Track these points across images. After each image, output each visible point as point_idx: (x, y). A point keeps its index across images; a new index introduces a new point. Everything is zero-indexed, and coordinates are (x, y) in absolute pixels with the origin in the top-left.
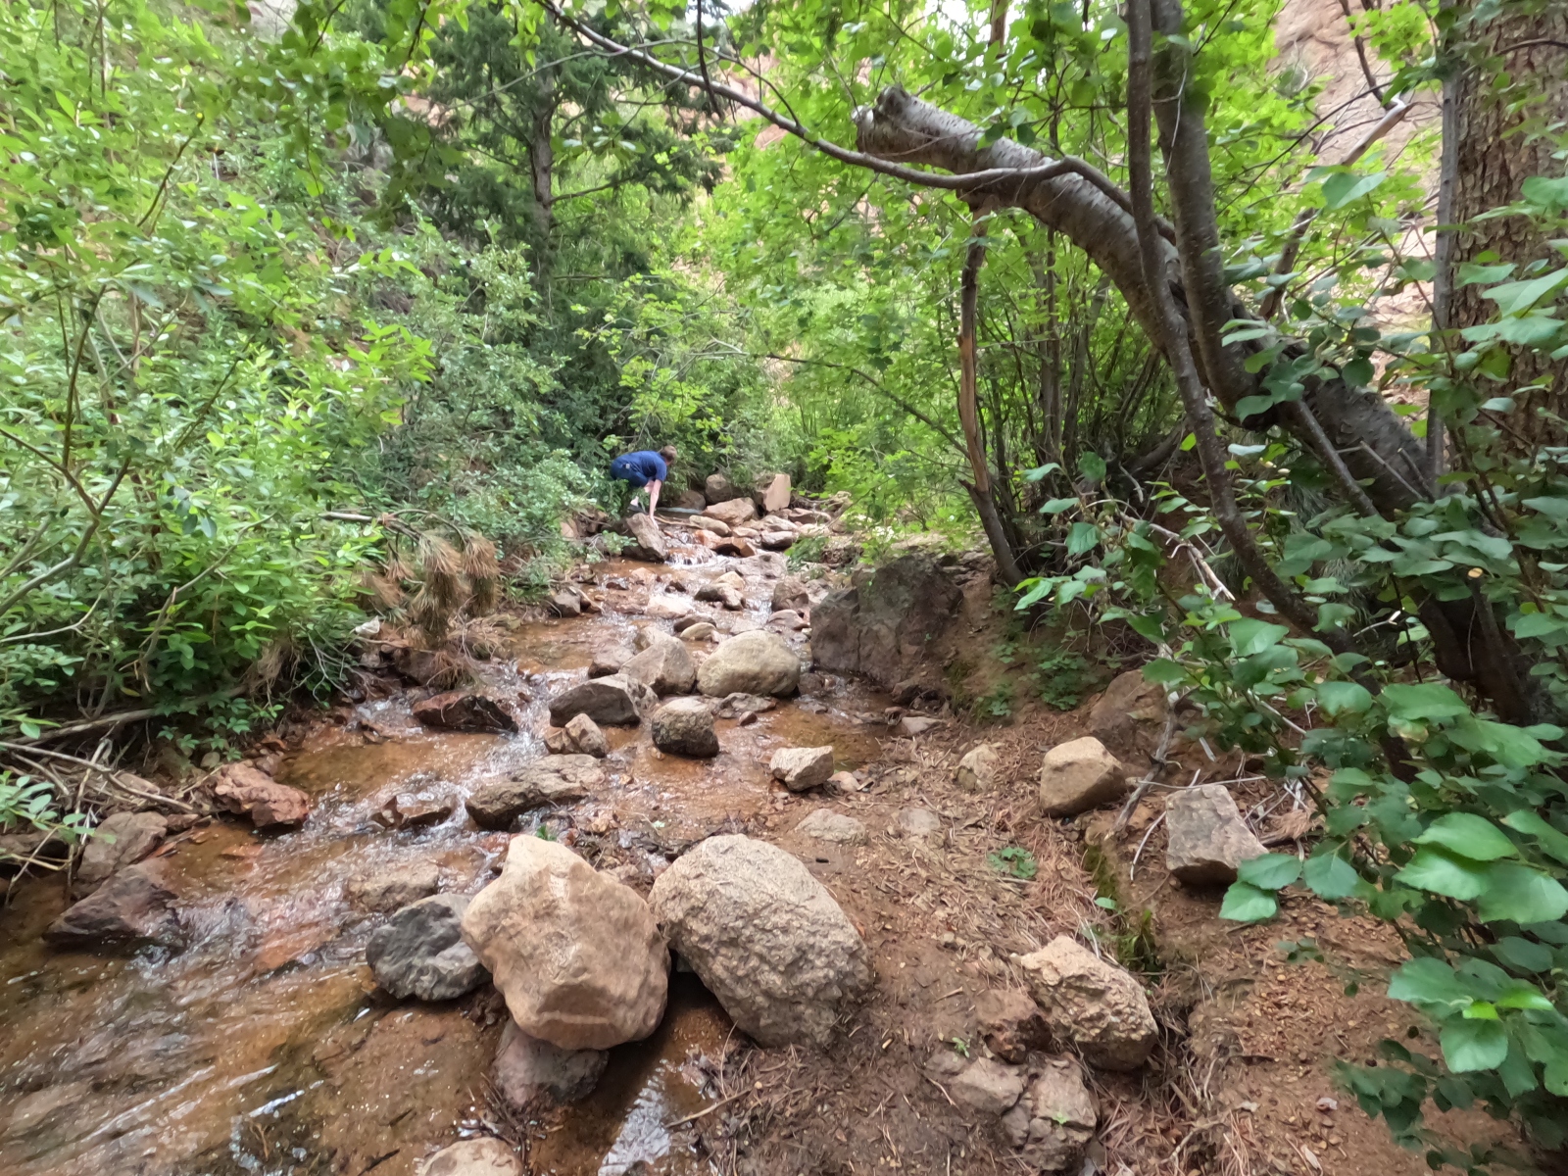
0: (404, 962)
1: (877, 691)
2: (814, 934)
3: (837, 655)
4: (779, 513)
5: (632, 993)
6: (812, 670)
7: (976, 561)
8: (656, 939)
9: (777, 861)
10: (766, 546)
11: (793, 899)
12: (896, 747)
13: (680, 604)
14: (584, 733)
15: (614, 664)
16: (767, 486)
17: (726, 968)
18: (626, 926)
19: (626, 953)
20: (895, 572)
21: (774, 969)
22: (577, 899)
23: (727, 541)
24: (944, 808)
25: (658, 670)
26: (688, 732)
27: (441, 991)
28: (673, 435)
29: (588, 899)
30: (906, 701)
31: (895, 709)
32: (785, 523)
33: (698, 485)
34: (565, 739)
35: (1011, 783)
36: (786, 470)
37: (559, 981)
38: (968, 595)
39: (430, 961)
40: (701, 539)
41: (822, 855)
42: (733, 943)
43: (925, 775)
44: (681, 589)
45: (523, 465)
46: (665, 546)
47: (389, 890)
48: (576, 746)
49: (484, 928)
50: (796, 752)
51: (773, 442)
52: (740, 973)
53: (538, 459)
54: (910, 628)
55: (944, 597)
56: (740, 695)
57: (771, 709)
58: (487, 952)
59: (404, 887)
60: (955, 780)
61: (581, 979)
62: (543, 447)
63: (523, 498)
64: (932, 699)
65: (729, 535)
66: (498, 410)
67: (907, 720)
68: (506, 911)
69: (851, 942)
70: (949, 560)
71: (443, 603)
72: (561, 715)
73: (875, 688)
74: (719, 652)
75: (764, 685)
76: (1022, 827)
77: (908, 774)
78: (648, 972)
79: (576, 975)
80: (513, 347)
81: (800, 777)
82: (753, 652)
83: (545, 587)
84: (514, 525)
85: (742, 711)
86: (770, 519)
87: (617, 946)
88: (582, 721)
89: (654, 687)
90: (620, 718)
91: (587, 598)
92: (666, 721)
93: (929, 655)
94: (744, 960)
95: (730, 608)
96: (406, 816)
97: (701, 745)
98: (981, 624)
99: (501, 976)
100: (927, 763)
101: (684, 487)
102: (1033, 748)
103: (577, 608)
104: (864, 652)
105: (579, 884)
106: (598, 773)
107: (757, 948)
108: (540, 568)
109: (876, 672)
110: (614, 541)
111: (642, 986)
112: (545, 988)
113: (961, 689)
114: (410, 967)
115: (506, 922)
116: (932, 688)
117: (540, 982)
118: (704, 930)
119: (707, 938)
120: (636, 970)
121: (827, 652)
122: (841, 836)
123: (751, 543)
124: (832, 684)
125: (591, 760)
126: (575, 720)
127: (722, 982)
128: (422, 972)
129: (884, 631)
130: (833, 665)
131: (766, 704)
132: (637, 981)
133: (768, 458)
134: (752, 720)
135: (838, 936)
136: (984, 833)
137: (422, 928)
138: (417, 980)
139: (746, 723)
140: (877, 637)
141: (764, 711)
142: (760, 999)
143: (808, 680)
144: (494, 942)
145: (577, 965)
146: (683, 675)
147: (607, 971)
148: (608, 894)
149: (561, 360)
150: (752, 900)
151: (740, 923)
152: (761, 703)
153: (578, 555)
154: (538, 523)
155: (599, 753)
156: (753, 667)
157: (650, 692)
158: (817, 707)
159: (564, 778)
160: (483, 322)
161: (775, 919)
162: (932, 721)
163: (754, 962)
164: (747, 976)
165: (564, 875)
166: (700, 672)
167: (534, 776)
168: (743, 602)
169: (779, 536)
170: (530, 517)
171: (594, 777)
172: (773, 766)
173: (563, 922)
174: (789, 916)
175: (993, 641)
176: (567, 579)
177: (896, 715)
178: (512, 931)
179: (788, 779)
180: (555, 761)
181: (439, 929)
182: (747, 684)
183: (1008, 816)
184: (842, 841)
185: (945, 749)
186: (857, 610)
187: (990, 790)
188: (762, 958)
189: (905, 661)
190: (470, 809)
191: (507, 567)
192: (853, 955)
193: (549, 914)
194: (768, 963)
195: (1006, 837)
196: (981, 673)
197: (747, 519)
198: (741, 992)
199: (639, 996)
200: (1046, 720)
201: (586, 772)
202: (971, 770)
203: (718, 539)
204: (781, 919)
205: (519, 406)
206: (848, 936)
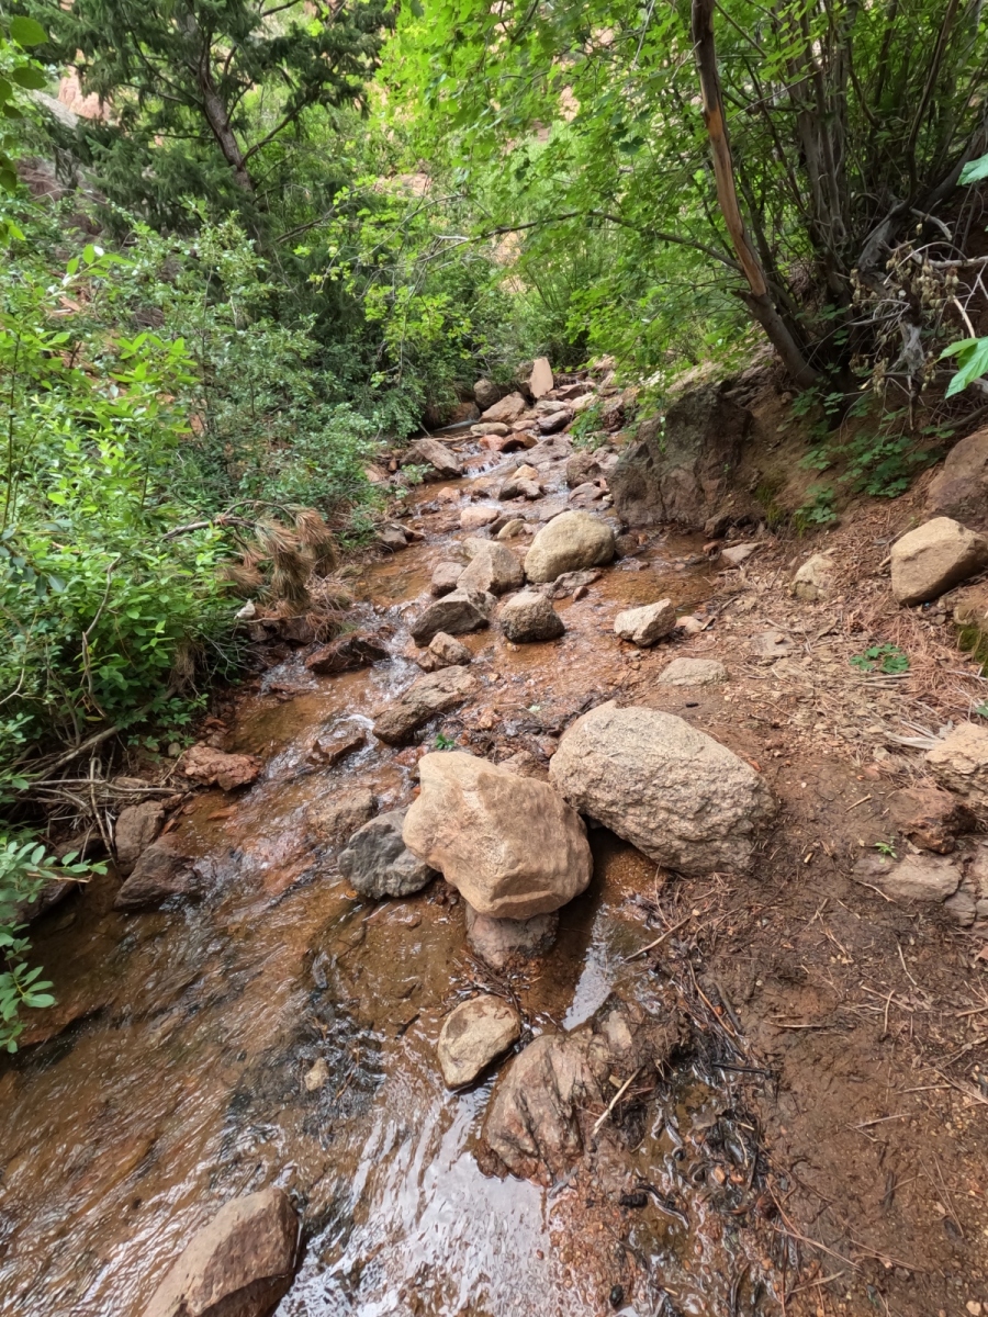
0: (370, 873)
1: (690, 533)
2: (714, 781)
3: (642, 511)
4: (547, 397)
5: (564, 864)
6: (623, 532)
7: (756, 376)
8: (568, 812)
9: (657, 724)
10: (545, 432)
11: (684, 755)
12: (727, 580)
13: (487, 509)
14: (446, 648)
15: (451, 581)
16: (529, 375)
17: (638, 824)
18: (539, 812)
19: (547, 834)
20: (680, 414)
21: (683, 817)
22: (491, 805)
23: (509, 438)
24: (792, 625)
25: (489, 576)
26: (533, 622)
27: (406, 888)
28: (432, 356)
29: (501, 802)
30: (720, 533)
31: (712, 544)
32: (556, 405)
33: (467, 396)
34: (433, 658)
35: (855, 584)
36: (541, 354)
37: (500, 875)
38: (757, 413)
39: (390, 868)
40: (486, 444)
41: (690, 700)
42: (638, 803)
43: (762, 598)
44: (484, 495)
45: (315, 430)
46: (458, 462)
47: (339, 817)
48: (443, 662)
49: (423, 841)
50: (636, 612)
51: (522, 329)
52: (652, 826)
53: (325, 421)
54: (708, 463)
55: (733, 424)
56: (567, 575)
57: (598, 578)
58: (432, 858)
59: (349, 812)
60: (794, 596)
61: (517, 869)
62: (325, 408)
63: (326, 461)
64: (746, 525)
65: (510, 432)
66: (276, 389)
67: (726, 552)
68: (436, 826)
69: (751, 780)
70: (727, 385)
71: (295, 575)
72: (423, 637)
73: (685, 532)
74: (538, 542)
75: (586, 559)
76: (878, 623)
77: (747, 602)
78: (570, 842)
79: (512, 867)
80: (264, 323)
81: (647, 634)
82: (567, 534)
83: (371, 531)
84: (328, 487)
85: (573, 588)
86: (541, 405)
87: (539, 831)
88: (441, 639)
89: (490, 590)
90: (472, 626)
91: (408, 529)
92: (512, 618)
93: (732, 482)
94: (655, 814)
95: (533, 499)
96: (330, 754)
97: (548, 629)
98: (777, 438)
99: (450, 874)
100: (761, 587)
101: (456, 402)
102: (869, 544)
103: (404, 540)
104: (667, 501)
105: (489, 791)
106: (469, 678)
107: (663, 803)
108: (360, 517)
109: (683, 515)
110: (413, 472)
111: (569, 855)
112: (491, 883)
113: (775, 508)
114: (376, 875)
115: (439, 835)
116: (741, 515)
117: (484, 879)
118: (609, 797)
119: (613, 803)
120: (560, 845)
121: (633, 512)
122: (703, 679)
123: (531, 433)
124: (646, 538)
125: (460, 669)
126: (435, 639)
127: (636, 835)
128: (386, 877)
129: (681, 474)
130: (641, 522)
131: (592, 576)
132: (563, 853)
133: (522, 348)
134: (584, 593)
135: (739, 778)
136: (840, 639)
137: (374, 844)
138: (385, 884)
139: (579, 598)
140: (677, 483)
141: (593, 582)
142: (676, 843)
143: (624, 541)
144: (434, 851)
145: (511, 859)
146: (512, 572)
147: (537, 855)
148: (516, 790)
149: (310, 319)
150: (646, 765)
151: (640, 786)
152: (587, 576)
153: (388, 495)
154: (348, 478)
155: (464, 661)
156: (572, 547)
157: (489, 596)
158: (639, 564)
159: (443, 690)
160: (231, 307)
161: (671, 776)
162: (752, 546)
163: (662, 815)
164: (659, 827)
165: (474, 789)
166: (526, 565)
167: (418, 696)
168: (541, 489)
169: (555, 418)
170: (337, 474)
171: (468, 683)
172: (618, 630)
173: (487, 828)
174: (685, 771)
175: (795, 451)
176: (387, 519)
177: (715, 550)
178: (447, 841)
179: (635, 638)
180: (431, 678)
181: (388, 842)
182: (570, 563)
183: (860, 616)
184: (705, 683)
185: (776, 568)
186: (650, 463)
187: (834, 596)
188: (669, 811)
189: (710, 496)
190: (378, 735)
191: (333, 524)
192: (756, 791)
193: (472, 824)
194: (676, 813)
195: (864, 636)
196: (790, 487)
197: (521, 412)
198: (657, 841)
199: (569, 864)
200: (876, 513)
201: (461, 680)
202: (810, 583)
203: (500, 439)
204: (679, 775)
205: (291, 377)
206: (746, 775)
